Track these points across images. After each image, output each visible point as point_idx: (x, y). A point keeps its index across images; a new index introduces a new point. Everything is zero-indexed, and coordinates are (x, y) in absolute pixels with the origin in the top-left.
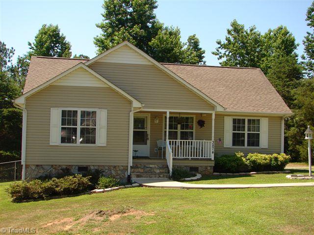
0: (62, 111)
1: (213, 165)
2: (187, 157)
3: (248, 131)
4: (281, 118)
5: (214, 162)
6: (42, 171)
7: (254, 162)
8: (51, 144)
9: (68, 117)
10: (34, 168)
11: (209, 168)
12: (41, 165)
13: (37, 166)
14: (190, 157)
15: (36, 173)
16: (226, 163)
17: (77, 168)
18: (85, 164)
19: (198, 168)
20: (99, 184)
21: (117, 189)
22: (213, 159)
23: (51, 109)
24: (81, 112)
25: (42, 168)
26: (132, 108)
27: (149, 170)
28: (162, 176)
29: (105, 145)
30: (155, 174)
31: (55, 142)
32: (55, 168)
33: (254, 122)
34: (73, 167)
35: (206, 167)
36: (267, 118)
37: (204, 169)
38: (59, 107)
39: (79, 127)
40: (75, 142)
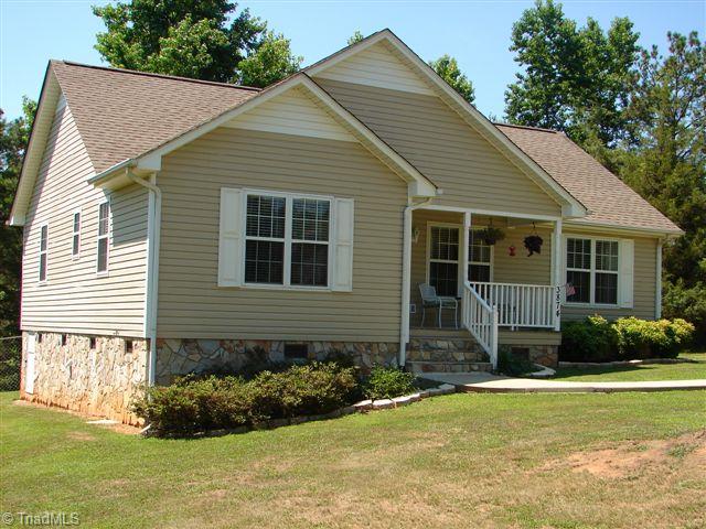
0: (249, 197)
1: (558, 343)
2: (507, 324)
3: (597, 268)
4: (656, 241)
5: (559, 337)
6: (196, 357)
7: (635, 336)
8: (220, 284)
9: (262, 215)
10: (176, 347)
11: (550, 351)
12: (195, 340)
13: (185, 341)
14: (512, 325)
15: (181, 363)
16: (585, 337)
17: (282, 348)
18: (299, 338)
19: (527, 350)
20: (371, 387)
21: (419, 399)
22: (558, 329)
23: (222, 189)
24: (294, 200)
25: (197, 347)
26: (410, 200)
27: (444, 354)
28: (476, 368)
29: (348, 289)
30: (457, 362)
31: (231, 280)
32: (229, 349)
33: (608, 249)
34: (275, 346)
35: (545, 348)
36: (632, 241)
37: (541, 353)
38: (240, 186)
39: (288, 241)
40: (279, 280)
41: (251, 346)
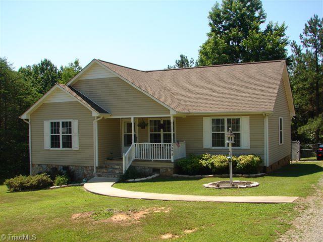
1: (173, 167)
2: (150, 159)
5: (173, 164)
8: (45, 149)
10: (37, 166)
11: (169, 170)
12: (41, 165)
13: (39, 165)
14: (152, 159)
17: (62, 167)
19: (159, 169)
22: (173, 161)
23: (44, 121)
24: (63, 122)
27: (111, 171)
31: (47, 147)
32: (49, 167)
34: (60, 167)
35: (167, 169)
37: (165, 171)
38: (48, 120)
39: (61, 135)
40: (59, 147)
41: (54, 166)
